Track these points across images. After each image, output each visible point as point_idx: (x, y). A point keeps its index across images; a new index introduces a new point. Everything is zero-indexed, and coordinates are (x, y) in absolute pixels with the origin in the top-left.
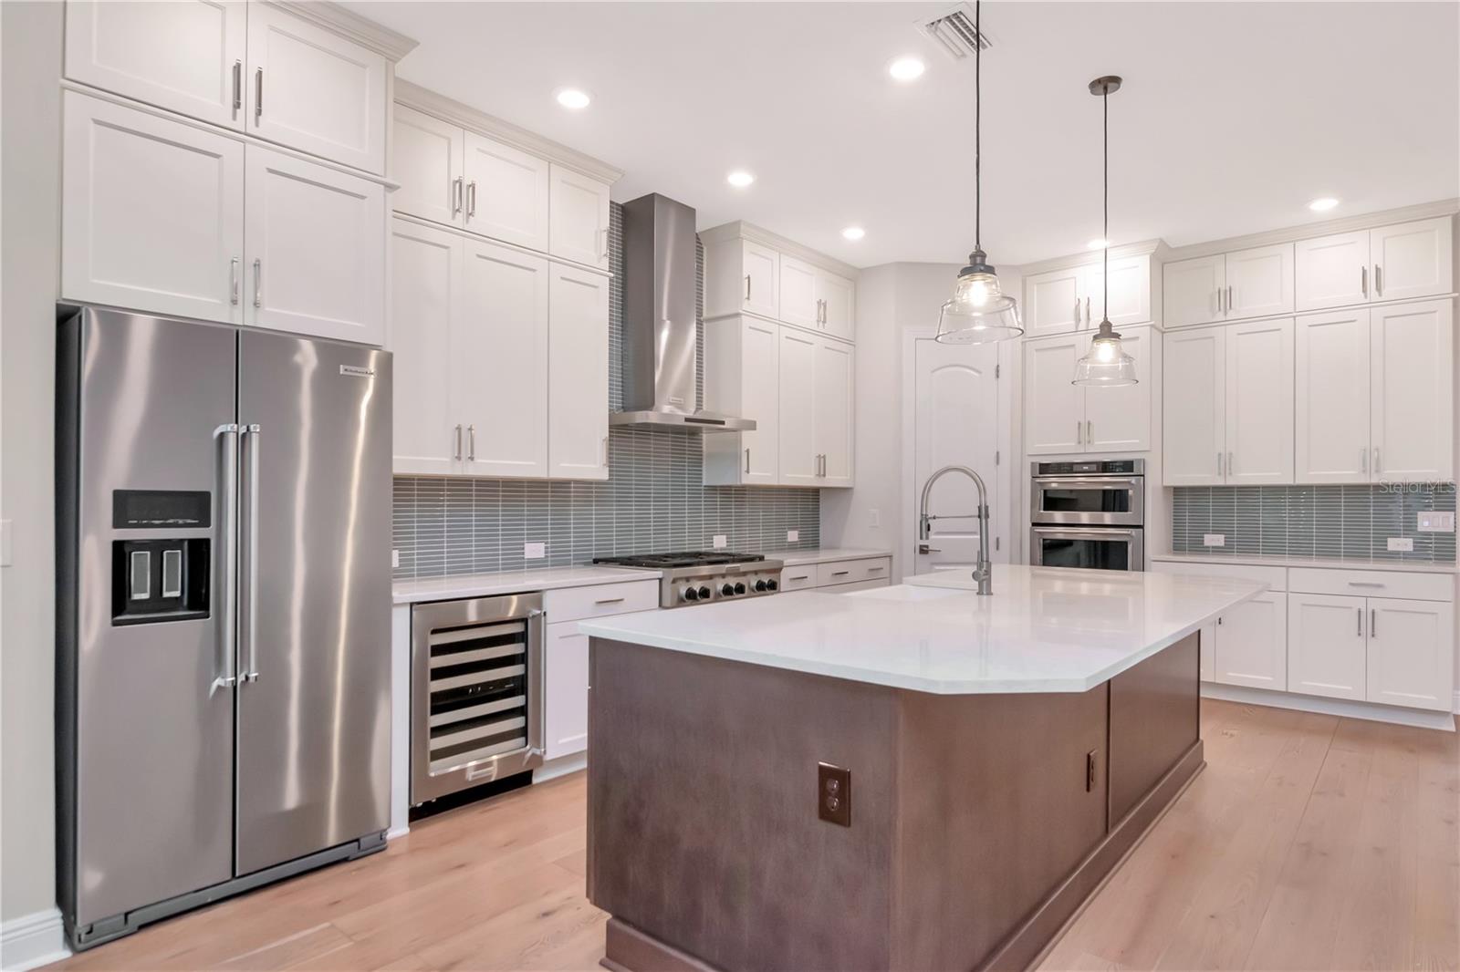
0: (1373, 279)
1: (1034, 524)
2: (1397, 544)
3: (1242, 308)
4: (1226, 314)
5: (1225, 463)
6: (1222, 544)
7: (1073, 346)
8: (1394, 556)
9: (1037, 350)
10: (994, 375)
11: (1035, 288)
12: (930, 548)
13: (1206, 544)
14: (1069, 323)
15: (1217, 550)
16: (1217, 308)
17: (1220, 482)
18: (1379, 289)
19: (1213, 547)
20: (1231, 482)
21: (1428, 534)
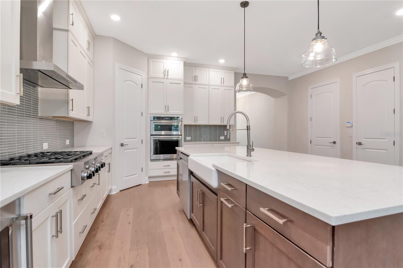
0: (223, 80)
1: (151, 135)
2: (222, 138)
3: (200, 81)
4: (196, 82)
5: (196, 119)
6: (190, 139)
7: (163, 82)
8: (221, 140)
9: (152, 82)
10: (141, 87)
11: (152, 62)
12: (124, 144)
13: (187, 139)
14: (162, 76)
15: (189, 141)
16: (194, 80)
17: (194, 124)
18: (223, 83)
19: (188, 140)
20: (197, 124)
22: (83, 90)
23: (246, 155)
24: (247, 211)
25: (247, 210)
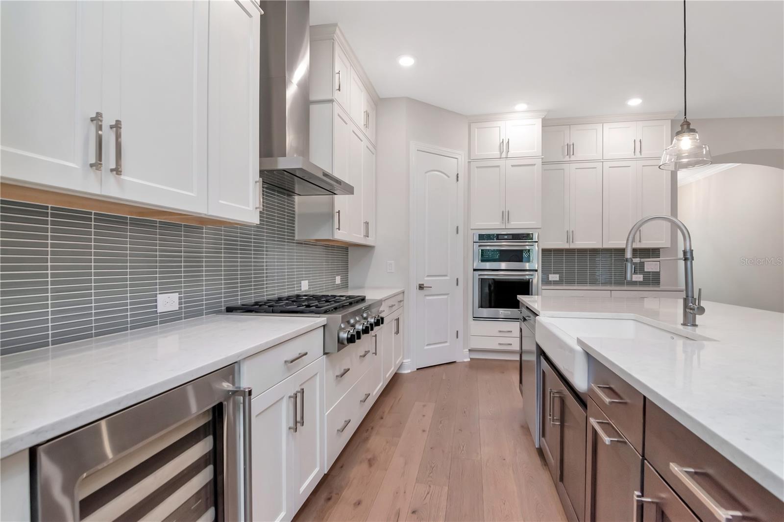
0: (638, 146)
1: (475, 270)
3: (580, 154)
4: (570, 157)
5: (570, 237)
6: (558, 279)
7: (499, 166)
9: (477, 167)
10: (455, 180)
11: (476, 129)
12: (425, 286)
13: (550, 279)
14: (496, 153)
15: (556, 283)
16: (566, 153)
17: (566, 246)
18: (640, 152)
19: (553, 281)
20: (572, 246)
21: (649, 272)
22: (353, 194)
23: (682, 322)
24: (645, 461)
25: (646, 459)
